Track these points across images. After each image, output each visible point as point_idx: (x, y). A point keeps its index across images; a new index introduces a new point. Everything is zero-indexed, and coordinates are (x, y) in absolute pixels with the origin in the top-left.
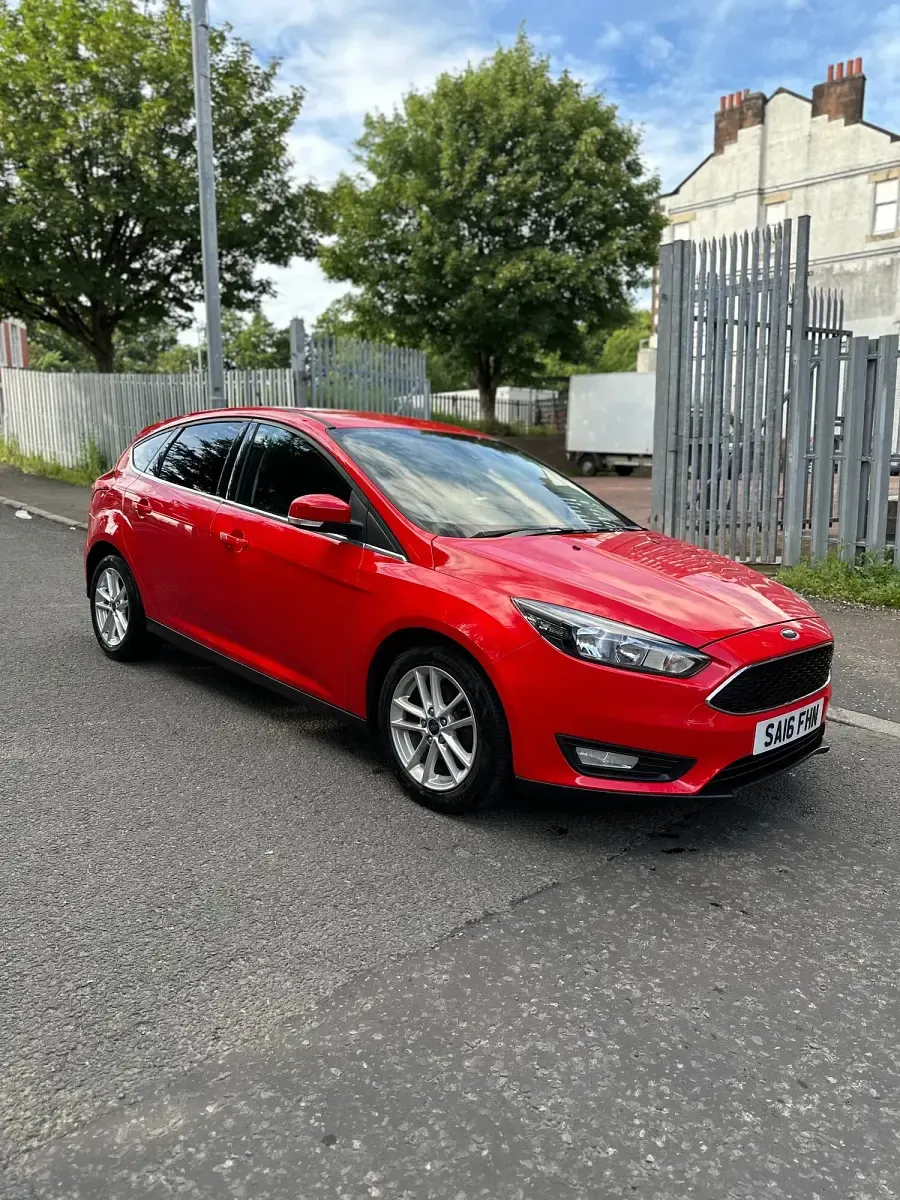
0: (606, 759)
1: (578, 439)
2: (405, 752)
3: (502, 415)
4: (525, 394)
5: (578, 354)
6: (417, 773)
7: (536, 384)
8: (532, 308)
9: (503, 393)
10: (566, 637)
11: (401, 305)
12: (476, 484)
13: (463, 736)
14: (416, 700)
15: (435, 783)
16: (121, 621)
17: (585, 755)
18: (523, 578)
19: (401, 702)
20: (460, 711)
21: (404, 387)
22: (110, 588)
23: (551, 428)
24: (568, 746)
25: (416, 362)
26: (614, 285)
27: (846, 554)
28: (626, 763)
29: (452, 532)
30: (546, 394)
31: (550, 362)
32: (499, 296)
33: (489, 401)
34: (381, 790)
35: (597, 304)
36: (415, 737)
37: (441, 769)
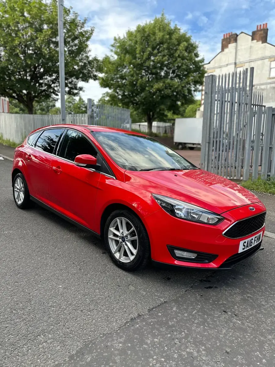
0: (185, 255)
1: (178, 138)
2: (113, 247)
3: (154, 130)
4: (162, 124)
5: (178, 112)
6: (117, 255)
7: (165, 121)
8: (164, 97)
9: (155, 124)
10: (171, 209)
11: (124, 95)
12: (143, 152)
13: (133, 243)
14: (117, 229)
15: (123, 260)
16: (22, 195)
17: (178, 253)
18: (156, 186)
19: (112, 229)
20: (132, 234)
21: (123, 121)
22: (19, 184)
23: (169, 135)
24: (171, 250)
25: (127, 113)
26: (190, 91)
27: (264, 177)
28: (193, 256)
29: (133, 169)
30: (168, 124)
31: (169, 114)
32: (154, 94)
33: (150, 126)
34: (104, 260)
35: (184, 97)
36: (117, 242)
37: (126, 254)
